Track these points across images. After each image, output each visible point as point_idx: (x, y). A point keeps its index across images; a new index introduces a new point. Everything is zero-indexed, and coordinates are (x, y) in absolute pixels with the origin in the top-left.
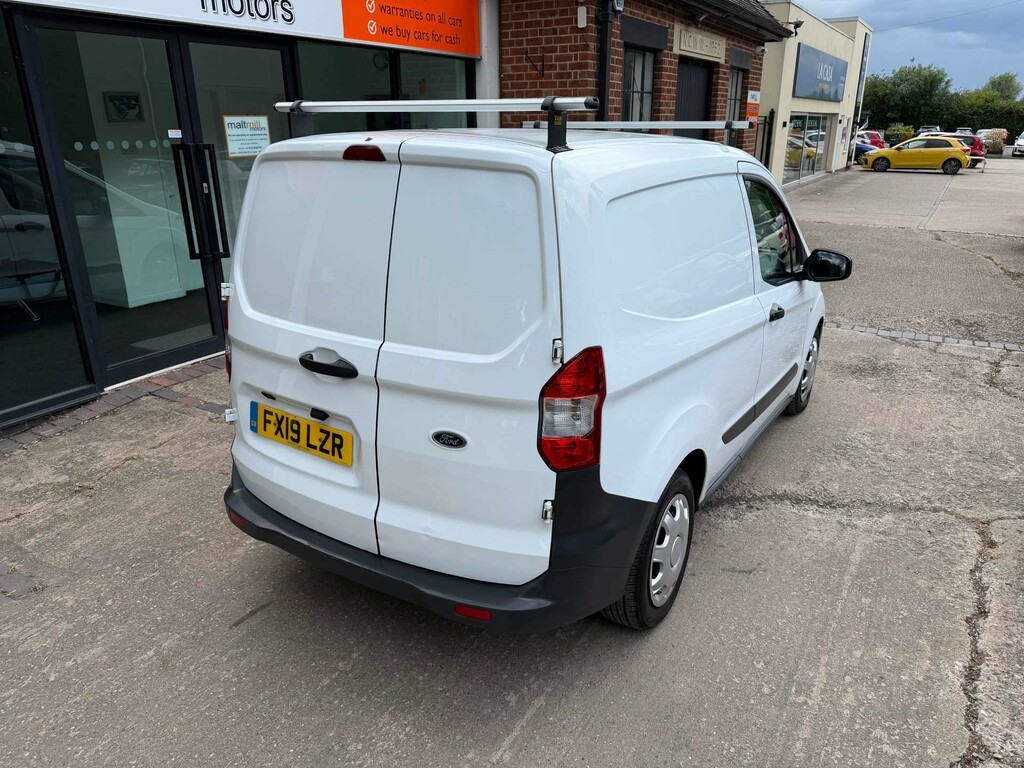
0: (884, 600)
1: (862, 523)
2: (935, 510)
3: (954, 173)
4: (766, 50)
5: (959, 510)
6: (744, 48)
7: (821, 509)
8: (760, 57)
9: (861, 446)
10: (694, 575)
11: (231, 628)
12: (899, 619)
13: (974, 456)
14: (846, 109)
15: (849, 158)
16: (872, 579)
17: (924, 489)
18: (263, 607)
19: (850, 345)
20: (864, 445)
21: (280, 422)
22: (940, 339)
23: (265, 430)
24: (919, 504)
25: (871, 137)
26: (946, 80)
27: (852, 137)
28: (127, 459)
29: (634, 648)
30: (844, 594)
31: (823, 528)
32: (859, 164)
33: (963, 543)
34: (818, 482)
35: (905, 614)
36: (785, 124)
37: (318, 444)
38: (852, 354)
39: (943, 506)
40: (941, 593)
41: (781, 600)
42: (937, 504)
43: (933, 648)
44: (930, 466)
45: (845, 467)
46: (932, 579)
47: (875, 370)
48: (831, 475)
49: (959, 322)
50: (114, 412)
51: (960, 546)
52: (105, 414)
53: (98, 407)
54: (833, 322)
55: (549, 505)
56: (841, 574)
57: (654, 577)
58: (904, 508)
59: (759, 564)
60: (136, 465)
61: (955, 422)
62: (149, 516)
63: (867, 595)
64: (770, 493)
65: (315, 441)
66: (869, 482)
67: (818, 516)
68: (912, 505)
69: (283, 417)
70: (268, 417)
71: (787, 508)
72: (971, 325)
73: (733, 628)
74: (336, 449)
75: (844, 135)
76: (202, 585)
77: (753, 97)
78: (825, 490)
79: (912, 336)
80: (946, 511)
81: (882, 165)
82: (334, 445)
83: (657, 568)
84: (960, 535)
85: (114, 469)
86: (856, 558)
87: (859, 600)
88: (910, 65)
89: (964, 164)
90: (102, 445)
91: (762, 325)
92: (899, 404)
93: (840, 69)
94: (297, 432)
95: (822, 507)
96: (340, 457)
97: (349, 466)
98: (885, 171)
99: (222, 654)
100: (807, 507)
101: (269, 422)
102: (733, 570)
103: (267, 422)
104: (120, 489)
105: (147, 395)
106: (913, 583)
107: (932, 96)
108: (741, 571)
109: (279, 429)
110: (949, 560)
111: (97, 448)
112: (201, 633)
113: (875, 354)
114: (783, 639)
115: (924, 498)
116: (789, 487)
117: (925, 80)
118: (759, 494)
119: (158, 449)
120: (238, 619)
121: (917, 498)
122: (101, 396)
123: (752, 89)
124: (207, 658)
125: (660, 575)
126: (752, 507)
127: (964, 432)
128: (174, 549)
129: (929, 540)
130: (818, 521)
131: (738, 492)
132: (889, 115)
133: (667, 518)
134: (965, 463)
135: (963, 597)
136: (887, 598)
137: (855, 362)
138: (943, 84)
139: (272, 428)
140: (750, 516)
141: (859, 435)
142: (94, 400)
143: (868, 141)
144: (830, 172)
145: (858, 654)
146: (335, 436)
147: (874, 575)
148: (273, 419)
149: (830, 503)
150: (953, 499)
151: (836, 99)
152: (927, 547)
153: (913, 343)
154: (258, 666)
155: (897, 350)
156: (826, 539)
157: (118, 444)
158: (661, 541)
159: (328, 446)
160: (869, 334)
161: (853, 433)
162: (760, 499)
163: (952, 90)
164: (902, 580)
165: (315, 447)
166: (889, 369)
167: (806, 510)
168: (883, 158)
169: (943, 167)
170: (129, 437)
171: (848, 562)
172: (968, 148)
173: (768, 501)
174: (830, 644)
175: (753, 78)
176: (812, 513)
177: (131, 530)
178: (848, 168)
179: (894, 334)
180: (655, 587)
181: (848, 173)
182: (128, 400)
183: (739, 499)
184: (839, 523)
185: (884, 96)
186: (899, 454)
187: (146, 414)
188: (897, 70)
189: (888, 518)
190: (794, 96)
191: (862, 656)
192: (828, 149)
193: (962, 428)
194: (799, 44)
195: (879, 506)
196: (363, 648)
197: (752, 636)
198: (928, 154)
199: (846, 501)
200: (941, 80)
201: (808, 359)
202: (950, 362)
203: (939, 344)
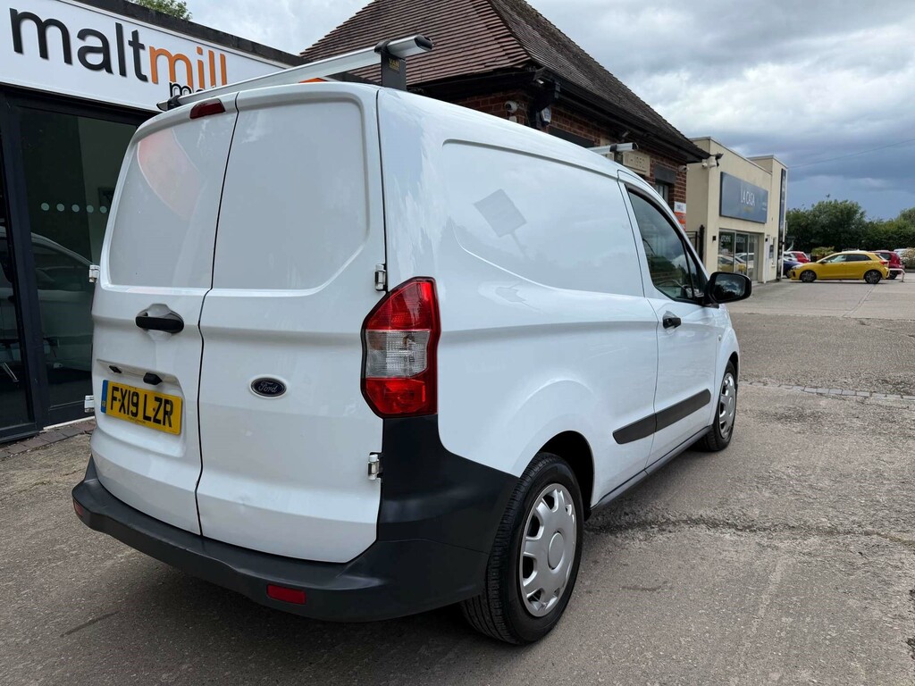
0: (808, 619)
1: (784, 545)
2: (867, 534)
3: (876, 283)
4: (688, 168)
5: (893, 533)
6: (668, 166)
7: (740, 533)
8: (683, 175)
9: (785, 477)
11: (62, 636)
12: (825, 639)
13: (908, 486)
14: (772, 229)
15: (778, 274)
16: (795, 599)
17: (853, 514)
18: (107, 616)
19: (777, 399)
20: (789, 476)
21: (123, 397)
22: (868, 394)
23: (112, 408)
24: (848, 528)
25: (797, 256)
26: (860, 211)
27: (779, 254)
28: (36, 484)
29: (507, 666)
30: (761, 612)
31: (740, 549)
32: (788, 277)
33: (900, 565)
34: (737, 508)
35: (834, 635)
36: (714, 238)
37: (153, 415)
38: (778, 405)
39: (876, 530)
40: (876, 614)
41: (686, 618)
42: (869, 528)
43: (869, 671)
44: (861, 494)
45: (767, 495)
46: (866, 599)
47: (801, 417)
48: (752, 501)
49: (887, 382)
50: (45, 447)
51: (897, 567)
52: (37, 449)
53: (31, 443)
54: (759, 382)
55: (375, 458)
56: (759, 593)
58: (831, 532)
59: (665, 582)
60: (43, 488)
61: (886, 457)
62: (32, 531)
63: (788, 614)
64: (685, 518)
65: (150, 413)
66: (793, 507)
67: (736, 538)
68: (841, 529)
69: (126, 391)
70: (115, 394)
71: (702, 531)
72: (898, 384)
73: (627, 646)
74: (167, 417)
75: (771, 251)
76: (53, 594)
77: (679, 207)
78: (745, 515)
79: (839, 392)
80: (879, 534)
81: (808, 277)
82: (165, 413)
83: (529, 565)
84: (896, 556)
85: (20, 492)
86: (776, 577)
87: (779, 619)
88: (826, 200)
89: (884, 275)
90: (20, 473)
92: (825, 443)
93: (762, 197)
94: (136, 405)
95: (741, 530)
96: (170, 426)
97: (178, 433)
98: (811, 282)
99: (39, 662)
100: (723, 530)
101: (116, 399)
102: (635, 588)
103: (114, 399)
104: (16, 508)
105: (81, 434)
106: (843, 603)
107: (849, 225)
108: (643, 589)
109: (123, 405)
110: (885, 581)
111: (14, 475)
112: (28, 641)
113: (801, 405)
114: (686, 658)
115: (854, 522)
116: (706, 512)
117: (842, 211)
118: (673, 519)
119: (70, 476)
120: (73, 627)
121: (846, 522)
122: (38, 434)
123: (678, 200)
124: (21, 666)
125: (534, 574)
126: (664, 530)
127: (896, 465)
128: (41, 561)
129: (860, 561)
130: (735, 543)
131: (650, 517)
132: (812, 241)
133: (541, 508)
134: (898, 492)
135: (902, 618)
136: (812, 618)
137: (781, 411)
138: (858, 216)
139: (117, 404)
140: (660, 538)
141: (782, 467)
142: (31, 437)
143: (794, 259)
144: (762, 283)
145: (776, 676)
146: (167, 402)
147: (797, 594)
148: (119, 395)
149: (749, 527)
150: (886, 523)
151: (762, 222)
152: (858, 568)
153: (841, 397)
154: (72, 675)
155: (823, 402)
156: (742, 559)
157: (36, 472)
158: (534, 532)
159: (160, 416)
160: (797, 390)
161: (776, 466)
162: (674, 524)
163: (867, 220)
164: (830, 599)
165: (149, 419)
166: (816, 417)
167: (722, 533)
168: (810, 271)
169: (865, 278)
170: (50, 466)
171: (767, 581)
172: (885, 261)
173: (682, 525)
174: (742, 665)
175: (678, 192)
176: (729, 535)
177: (7, 544)
178: (778, 280)
179: (820, 390)
181: (777, 284)
182: (63, 437)
183: (651, 523)
184: (759, 544)
185: (806, 227)
186: (826, 483)
187: (74, 448)
188: (816, 205)
189: (814, 540)
190: (720, 215)
191: (781, 678)
192: (758, 264)
193: (893, 463)
194: (722, 173)
195: (806, 530)
196: (197, 659)
197: (649, 655)
198: (851, 266)
199: (767, 525)
200: (856, 212)
201: (724, 392)
202: (878, 411)
203: (866, 397)
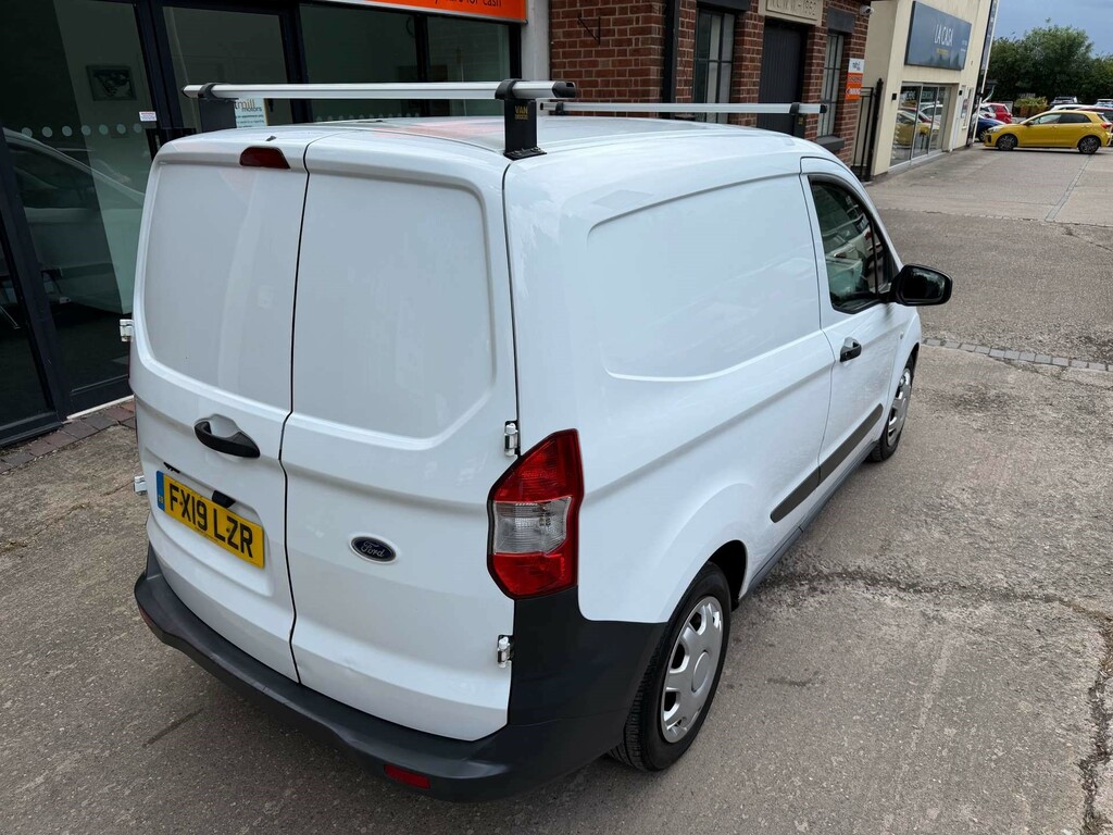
0: (973, 730)
1: (952, 615)
2: (1048, 599)
3: (1092, 153)
4: (872, 9)
5: (1078, 600)
6: (846, 9)
7: (902, 594)
8: (865, 18)
9: (959, 506)
10: (732, 687)
11: (144, 745)
12: (991, 760)
13: (1101, 523)
14: (968, 78)
15: (970, 135)
16: (960, 700)
17: (1035, 568)
18: (190, 716)
19: (954, 369)
20: (963, 504)
21: (186, 502)
22: (1065, 362)
23: (172, 508)
24: (1027, 590)
25: (996, 110)
26: (1086, 43)
27: (974, 110)
28: (74, 508)
29: (642, 795)
30: (922, 720)
31: (902, 621)
32: (981, 141)
33: (1081, 648)
34: (901, 556)
35: (1000, 754)
36: (894, 97)
37: (226, 535)
38: (956, 381)
39: (1058, 593)
40: (1049, 723)
41: (839, 727)
42: (1051, 591)
43: (1034, 808)
44: (1045, 536)
45: (937, 535)
46: (1039, 700)
47: (983, 402)
48: (919, 546)
49: (1089, 339)
50: (74, 446)
51: (1077, 652)
52: (64, 449)
53: (58, 439)
54: (936, 338)
55: (505, 643)
56: (921, 691)
57: (668, 708)
58: (1007, 596)
59: (816, 673)
60: (83, 515)
61: (1079, 474)
62: (83, 584)
63: (952, 724)
64: (839, 570)
66: (966, 557)
67: (897, 603)
68: (1018, 590)
69: (189, 495)
70: (175, 494)
71: (860, 593)
72: (1105, 344)
73: (772, 768)
74: (245, 544)
75: (965, 108)
76: (124, 683)
77: (855, 65)
78: (909, 567)
79: (1031, 357)
80: (1061, 601)
81: (1008, 143)
82: (243, 540)
83: (671, 699)
84: (1078, 637)
85: (57, 521)
86: (940, 667)
87: (941, 730)
88: (1045, 27)
89: (1104, 141)
90: (50, 489)
91: (831, 367)
92: (1010, 448)
93: (962, 32)
94: (204, 516)
95: (904, 590)
96: (251, 555)
97: (261, 564)
98: (1012, 150)
99: (126, 784)
100: (884, 590)
101: (176, 500)
102: (782, 681)
103: (173, 499)
104: (57, 548)
105: (114, 425)
106: (1013, 706)
107: (1069, 63)
108: (792, 683)
109: (185, 511)
110: (1061, 673)
111: (44, 492)
112: (107, 753)
113: (984, 381)
114: (837, 787)
115: (1034, 581)
116: (864, 562)
117: (1063, 43)
118: (826, 571)
119: (113, 496)
120: (155, 733)
121: (1026, 581)
122: (63, 426)
123: (854, 57)
124: (106, 789)
125: (675, 708)
126: (815, 589)
127: (1090, 489)
128: (101, 631)
129: (1037, 643)
130: (896, 610)
131: (799, 568)
132: (1018, 84)
133: (687, 633)
134: (1089, 532)
135: (1078, 729)
136: (978, 730)
137: (960, 391)
138: (1083, 49)
139: (179, 508)
140: (811, 603)
141: (958, 492)
142: (54, 430)
143: (992, 114)
144: (947, 151)
145: (933, 813)
146: (244, 528)
147: (963, 694)
148: (179, 496)
149: (914, 586)
150: (1071, 583)
151: (957, 66)
152: (1035, 654)
153: (1032, 367)
154: (165, 804)
155: (1012, 376)
156: (904, 638)
157: (69, 487)
158: (677, 664)
159: (237, 539)
160: (979, 356)
161: (951, 488)
162: (827, 578)
163: (1093, 56)
164: (1000, 701)
165: (223, 539)
166: (1001, 402)
167: (883, 595)
168: (1010, 135)
169: (1079, 146)
170: (84, 479)
171: (930, 673)
172: (1108, 123)
173: (837, 580)
174: (897, 797)
175: (856, 44)
176: (890, 599)
177: (57, 604)
178: (968, 146)
179: (1009, 354)
180: (669, 722)
181: (968, 152)
182: (93, 431)
183: (801, 577)
184: (924, 614)
185: (1013, 63)
186: (1006, 518)
187: (109, 449)
188: (1030, 33)
189: (987, 608)
190: (906, 63)
191: (939, 816)
192: (946, 125)
193: (1087, 484)
194: (914, 3)
195: (976, 592)
196: (300, 782)
197: (797, 781)
198: (1063, 130)
199: (935, 583)
200: (1080, 44)
201: (897, 395)
202: (1076, 393)
203: (1064, 368)
